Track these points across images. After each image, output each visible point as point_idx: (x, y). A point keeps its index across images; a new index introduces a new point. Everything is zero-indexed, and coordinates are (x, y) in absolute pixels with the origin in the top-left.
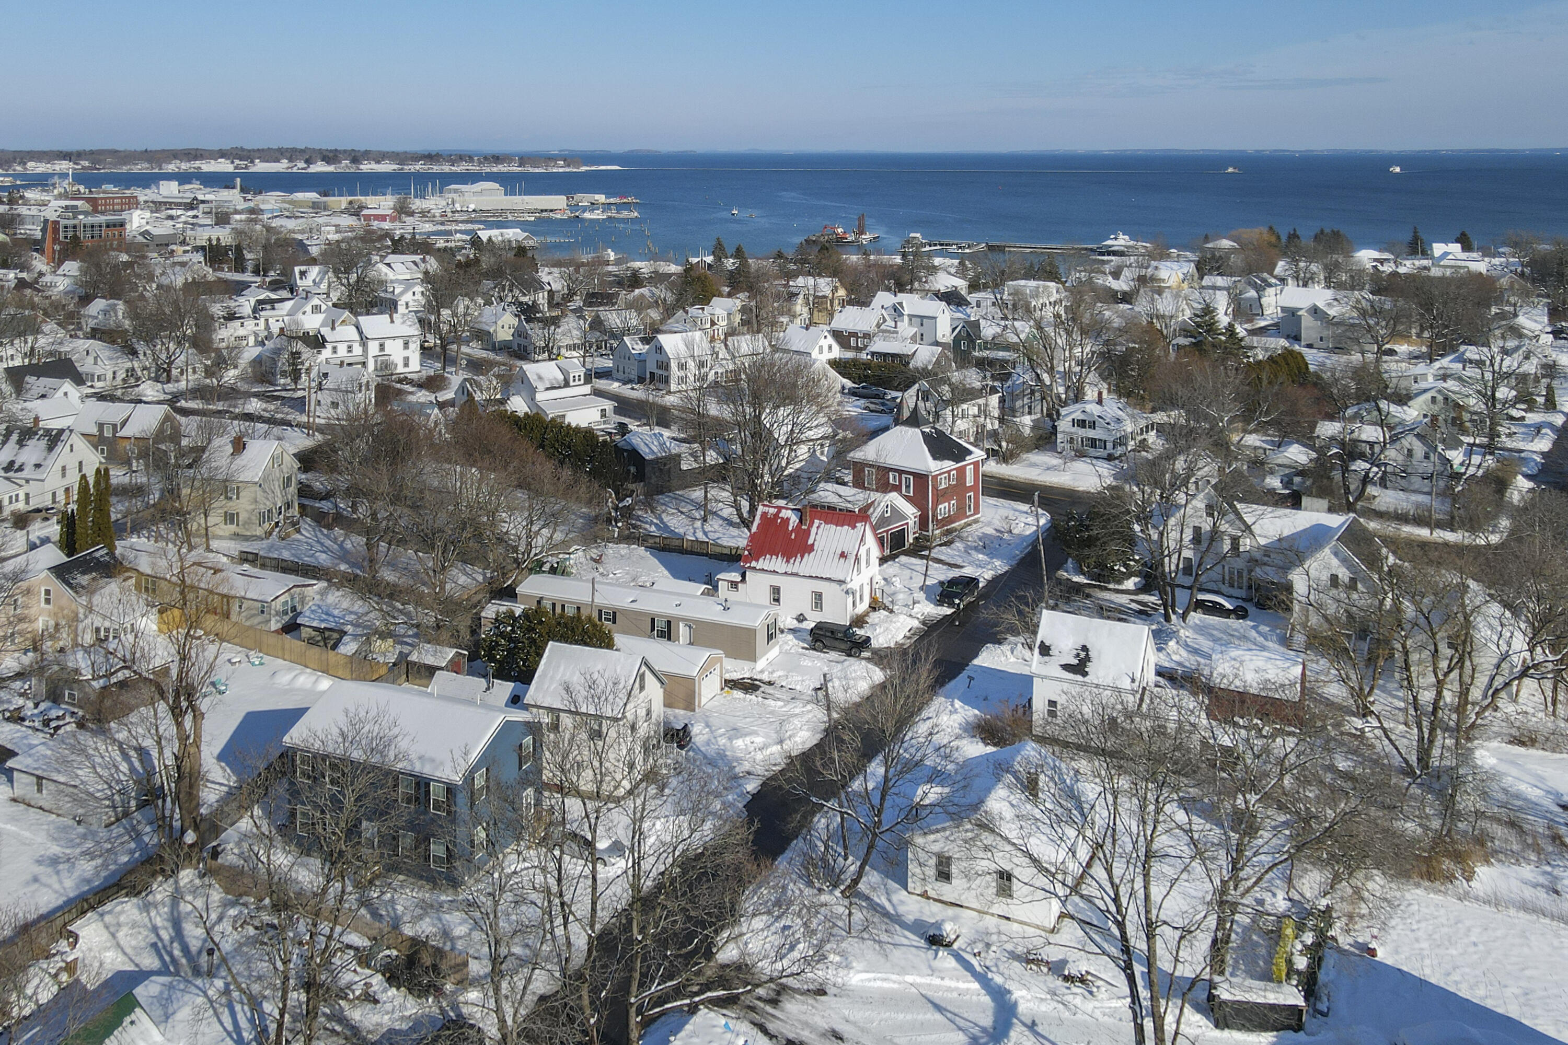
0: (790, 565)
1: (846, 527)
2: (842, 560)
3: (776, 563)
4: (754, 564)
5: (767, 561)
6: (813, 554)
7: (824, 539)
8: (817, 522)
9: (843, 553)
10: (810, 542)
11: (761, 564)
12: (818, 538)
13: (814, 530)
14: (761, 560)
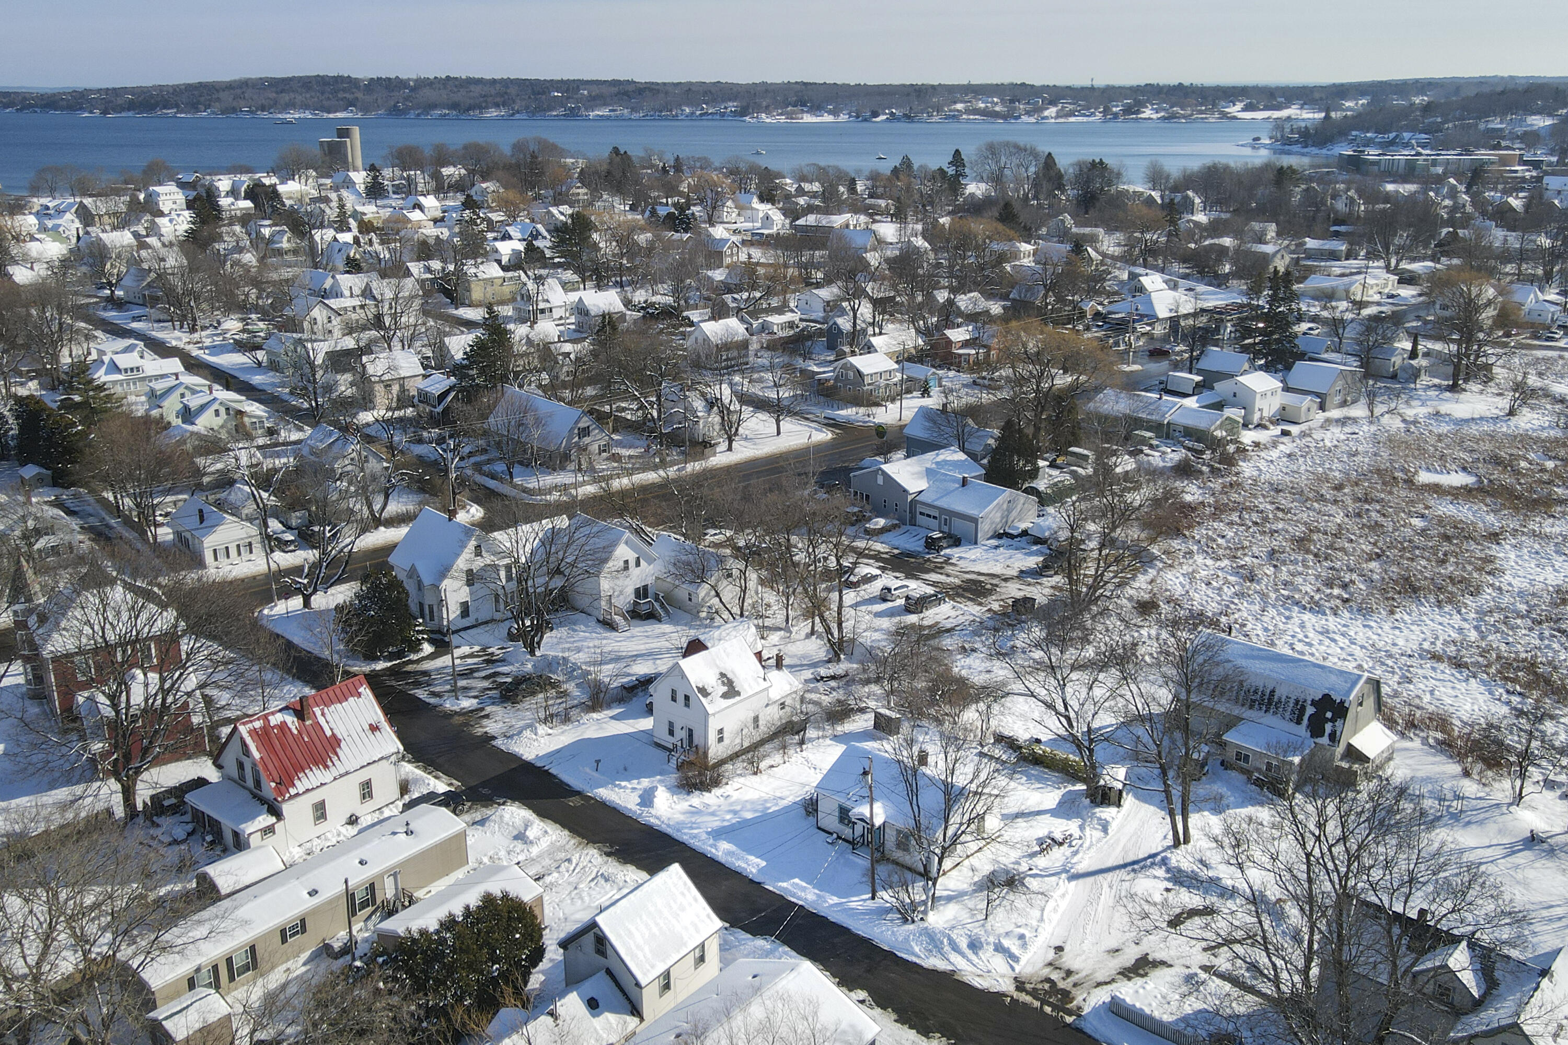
0: (332, 769)
1: (351, 699)
2: (377, 733)
3: (315, 776)
4: (293, 791)
5: (304, 780)
6: (343, 744)
7: (340, 723)
8: (317, 710)
9: (371, 725)
10: (329, 733)
11: (300, 786)
12: (333, 725)
13: (321, 720)
14: (297, 782)
